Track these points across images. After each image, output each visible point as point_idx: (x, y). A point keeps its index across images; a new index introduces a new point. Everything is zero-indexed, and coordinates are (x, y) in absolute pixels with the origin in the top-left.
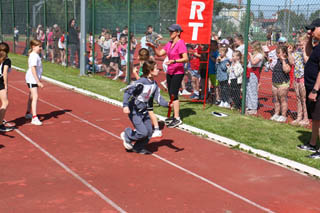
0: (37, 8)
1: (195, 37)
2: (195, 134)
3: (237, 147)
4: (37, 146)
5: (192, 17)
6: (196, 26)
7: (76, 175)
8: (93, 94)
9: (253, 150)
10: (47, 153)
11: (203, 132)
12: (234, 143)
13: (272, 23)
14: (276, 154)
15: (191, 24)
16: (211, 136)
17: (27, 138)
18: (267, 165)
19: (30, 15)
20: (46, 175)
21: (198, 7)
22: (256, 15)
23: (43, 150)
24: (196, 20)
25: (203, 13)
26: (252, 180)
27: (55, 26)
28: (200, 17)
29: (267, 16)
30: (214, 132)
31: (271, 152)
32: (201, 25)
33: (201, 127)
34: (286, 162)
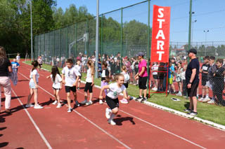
1: (160, 59)
3: (193, 118)
6: (160, 53)
7: (112, 136)
9: (203, 120)
11: (172, 110)
13: (181, 51)
14: (217, 123)
15: (158, 52)
16: (176, 112)
18: (213, 129)
20: (96, 136)
21: (160, 44)
22: (173, 47)
24: (160, 50)
25: (163, 46)
26: (210, 139)
29: (179, 47)
30: (177, 110)
32: (163, 52)
33: (169, 107)
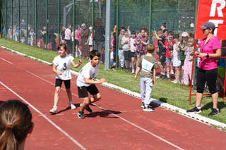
0: (67, 9)
2: (215, 127)
4: (67, 134)
5: (212, 14)
6: (216, 23)
8: (116, 87)
10: (75, 141)
15: (211, 21)
17: (58, 127)
19: (61, 15)
21: (218, 5)
23: (71, 138)
24: (216, 17)
25: (223, 10)
27: (83, 25)
28: (220, 14)
32: (221, 22)
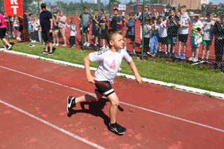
1: (15, 13)
3: (40, 58)
5: (12, 3)
6: (15, 8)
11: (25, 54)
12: (38, 57)
13: (55, 7)
15: (12, 7)
16: (28, 55)
24: (14, 5)
25: (17, 1)
28: (16, 3)
29: (53, 4)
31: (53, 58)
32: (18, 7)
33: (24, 52)
34: (59, 62)
